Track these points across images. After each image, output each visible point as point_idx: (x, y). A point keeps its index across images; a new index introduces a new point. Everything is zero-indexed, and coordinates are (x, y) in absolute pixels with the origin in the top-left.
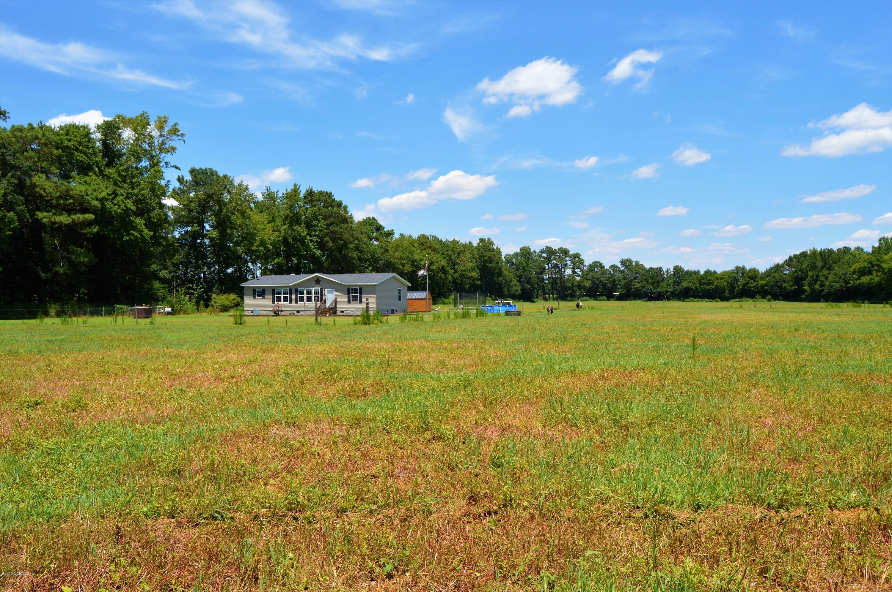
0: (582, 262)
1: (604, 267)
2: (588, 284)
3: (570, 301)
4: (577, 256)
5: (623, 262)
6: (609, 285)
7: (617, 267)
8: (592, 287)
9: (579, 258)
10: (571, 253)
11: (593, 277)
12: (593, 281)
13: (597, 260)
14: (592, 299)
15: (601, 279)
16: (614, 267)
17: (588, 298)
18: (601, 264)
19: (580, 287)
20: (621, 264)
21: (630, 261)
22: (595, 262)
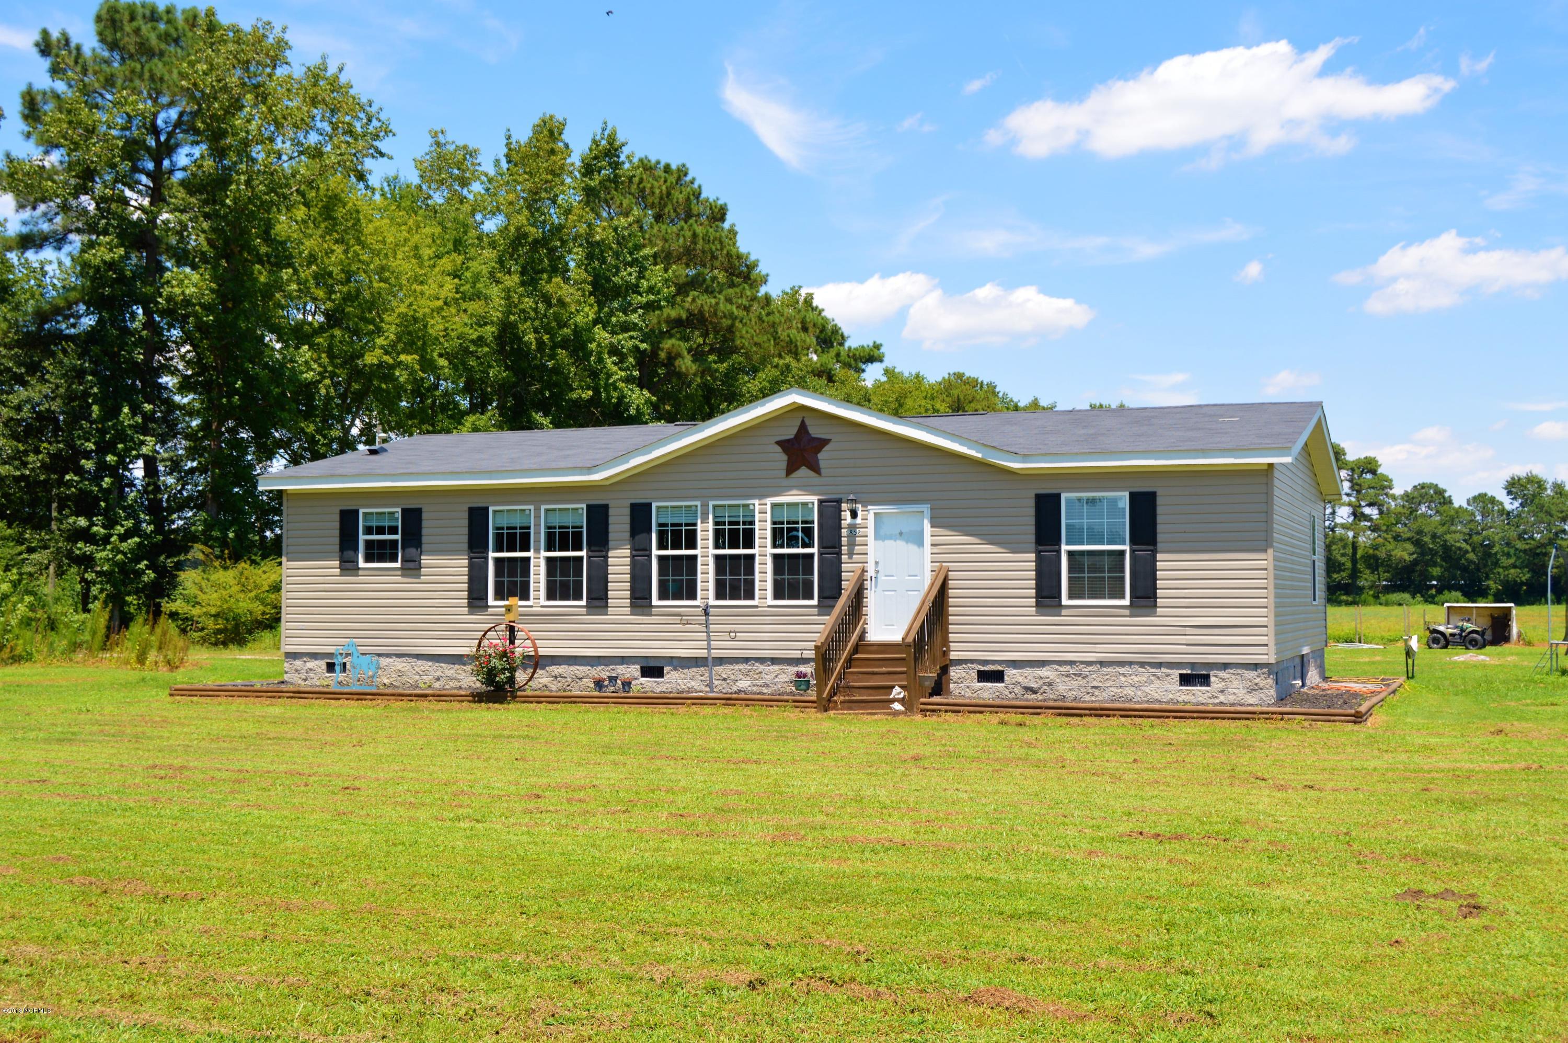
0: (1384, 484)
1: (1451, 502)
2: (1404, 553)
3: (1348, 604)
4: (1369, 466)
5: (1514, 486)
6: (1471, 556)
7: (1493, 500)
8: (1415, 563)
9: (1374, 472)
10: (1351, 456)
11: (1420, 532)
12: (1417, 543)
13: (1427, 480)
14: (1419, 597)
15: (1448, 537)
16: (1483, 501)
17: (1406, 596)
18: (1440, 492)
19: (1373, 562)
20: (1509, 493)
21: (1540, 484)
22: (1423, 486)
